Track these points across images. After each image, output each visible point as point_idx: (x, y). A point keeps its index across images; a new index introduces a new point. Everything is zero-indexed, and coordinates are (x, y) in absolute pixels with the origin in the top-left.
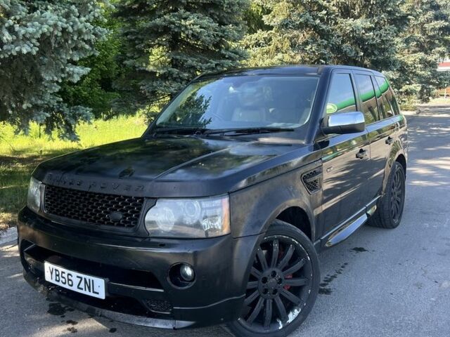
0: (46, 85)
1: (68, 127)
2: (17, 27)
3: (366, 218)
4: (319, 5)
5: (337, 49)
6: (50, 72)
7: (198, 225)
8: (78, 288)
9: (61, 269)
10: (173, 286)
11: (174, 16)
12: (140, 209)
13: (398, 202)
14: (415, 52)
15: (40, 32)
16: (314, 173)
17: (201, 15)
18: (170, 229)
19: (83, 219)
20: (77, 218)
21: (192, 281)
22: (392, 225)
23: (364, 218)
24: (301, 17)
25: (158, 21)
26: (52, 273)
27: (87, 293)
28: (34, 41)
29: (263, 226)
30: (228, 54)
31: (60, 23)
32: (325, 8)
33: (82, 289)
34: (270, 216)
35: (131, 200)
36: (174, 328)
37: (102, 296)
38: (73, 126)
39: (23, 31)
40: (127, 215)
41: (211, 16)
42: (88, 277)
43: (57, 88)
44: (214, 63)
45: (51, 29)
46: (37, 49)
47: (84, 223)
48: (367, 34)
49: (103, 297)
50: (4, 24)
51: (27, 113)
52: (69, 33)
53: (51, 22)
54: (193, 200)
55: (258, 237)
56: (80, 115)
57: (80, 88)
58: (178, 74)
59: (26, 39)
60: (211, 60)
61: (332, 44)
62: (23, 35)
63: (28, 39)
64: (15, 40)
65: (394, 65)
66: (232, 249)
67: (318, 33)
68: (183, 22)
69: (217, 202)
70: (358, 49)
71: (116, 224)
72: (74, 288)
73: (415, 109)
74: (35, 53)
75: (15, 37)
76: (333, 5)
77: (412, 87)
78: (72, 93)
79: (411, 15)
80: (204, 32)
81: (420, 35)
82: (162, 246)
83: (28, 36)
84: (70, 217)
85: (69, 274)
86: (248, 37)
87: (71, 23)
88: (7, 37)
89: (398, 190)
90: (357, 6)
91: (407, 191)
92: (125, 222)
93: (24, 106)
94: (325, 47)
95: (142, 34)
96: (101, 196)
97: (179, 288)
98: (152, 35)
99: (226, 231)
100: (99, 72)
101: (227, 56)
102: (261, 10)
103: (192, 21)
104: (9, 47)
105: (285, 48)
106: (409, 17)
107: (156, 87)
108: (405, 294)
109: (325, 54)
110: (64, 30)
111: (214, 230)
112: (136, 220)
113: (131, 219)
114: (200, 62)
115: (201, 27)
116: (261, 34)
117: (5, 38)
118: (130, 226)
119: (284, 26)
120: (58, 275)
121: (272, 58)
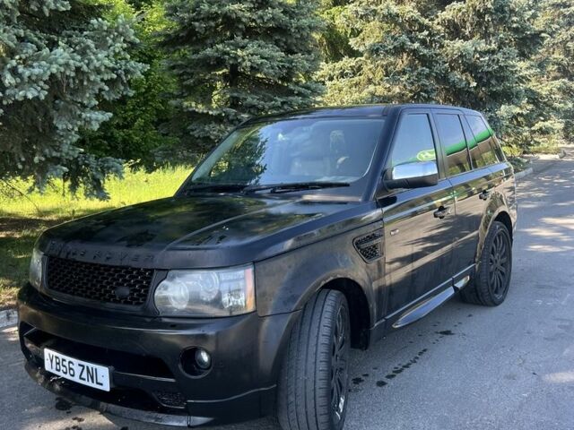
0: (61, 133)
1: (95, 183)
2: (21, 69)
3: (453, 292)
4: (420, 24)
5: (443, 78)
6: (63, 119)
7: (217, 302)
8: (81, 378)
9: (61, 356)
10: (186, 375)
11: (229, 45)
12: (149, 283)
13: (503, 274)
14: (555, 78)
15: (49, 73)
16: (374, 237)
17: (263, 43)
18: (184, 306)
19: (87, 297)
20: (81, 295)
21: (208, 369)
22: (492, 301)
23: (450, 292)
24: (396, 39)
25: (209, 51)
26: (52, 361)
27: (90, 384)
28: (42, 83)
29: (298, 301)
30: (297, 89)
31: (71, 62)
32: (427, 28)
33: (84, 379)
34: (307, 290)
35: (139, 273)
36: (189, 426)
37: (106, 387)
38: (102, 182)
39: (27, 73)
40: (135, 290)
41: (277, 43)
42: (91, 365)
43: (75, 138)
44: (279, 100)
45: (62, 69)
46: (46, 93)
47: (88, 300)
48: (482, 59)
49: (108, 390)
50: (6, 64)
51: (42, 168)
52: (83, 73)
53: (61, 61)
54: (211, 272)
55: (290, 316)
56: (109, 168)
57: (131, 132)
58: (236, 115)
59: (32, 81)
60: (277, 98)
61: (436, 73)
62: (29, 77)
63: (35, 82)
64: (20, 84)
65: (517, 97)
66: (258, 330)
67: (419, 59)
68: (239, 52)
69: (241, 273)
70: (469, 78)
71: (122, 301)
72: (76, 379)
73: (558, 151)
74: (43, 98)
75: (19, 80)
76: (438, 24)
77: (548, 124)
78: (120, 139)
79: (544, 32)
80: (266, 64)
81: (562, 57)
82: (173, 326)
83: (34, 78)
84: (73, 294)
85: (70, 362)
86: (331, 65)
87: (86, 61)
88: (9, 79)
89: (502, 258)
90: (468, 24)
91: (514, 258)
92: (133, 299)
93: (36, 159)
94: (428, 77)
95: (191, 68)
96: (108, 268)
97: (193, 377)
98: (204, 68)
99: (251, 308)
100: (155, 112)
101: (296, 92)
102: (349, 32)
103: (251, 51)
104: (13, 92)
105: (378, 79)
106: (543, 35)
107: (208, 132)
108: (491, 388)
109: (427, 86)
110: (78, 70)
111: (237, 307)
112: (145, 296)
113: (140, 295)
114: (263, 99)
115: (262, 58)
116: (347, 62)
117: (7, 82)
118: (138, 304)
119: (374, 51)
120: (59, 364)
121: (360, 93)
